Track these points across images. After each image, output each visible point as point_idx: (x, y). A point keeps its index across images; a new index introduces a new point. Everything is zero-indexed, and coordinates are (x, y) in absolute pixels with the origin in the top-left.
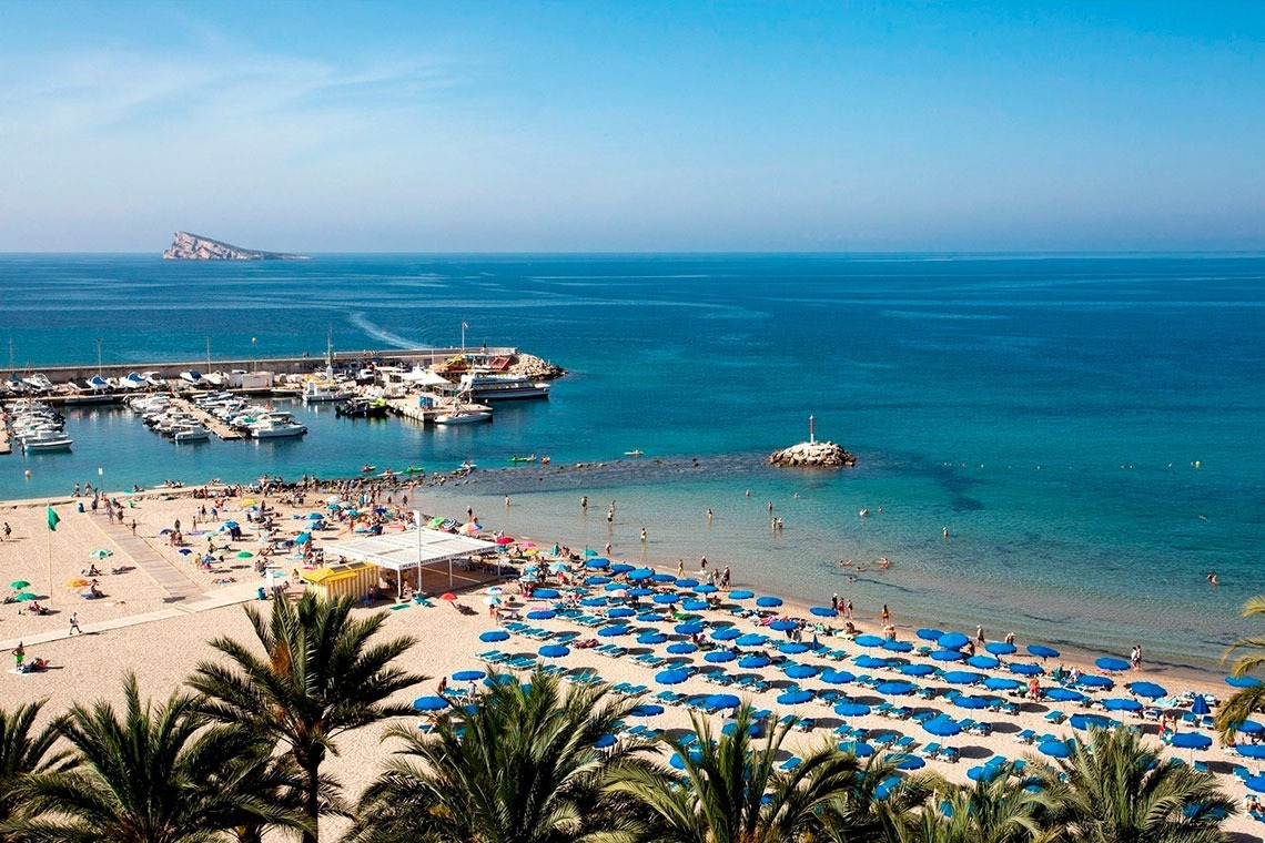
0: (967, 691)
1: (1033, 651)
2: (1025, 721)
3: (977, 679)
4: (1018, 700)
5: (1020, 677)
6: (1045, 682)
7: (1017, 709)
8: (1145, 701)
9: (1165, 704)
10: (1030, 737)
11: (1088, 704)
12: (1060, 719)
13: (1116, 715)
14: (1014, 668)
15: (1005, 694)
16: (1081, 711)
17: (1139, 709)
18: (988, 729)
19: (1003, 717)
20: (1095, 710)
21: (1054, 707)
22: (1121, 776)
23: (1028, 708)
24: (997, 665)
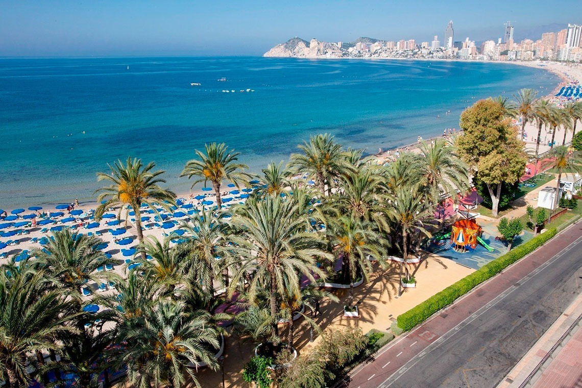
0: (6, 230)
1: (30, 209)
2: (33, 235)
3: (10, 225)
4: (29, 228)
5: (28, 220)
6: (37, 219)
7: (28, 232)
8: (75, 217)
9: (83, 216)
10: (35, 240)
11: (56, 223)
12: (46, 230)
13: (67, 224)
14: (25, 217)
15: (23, 227)
16: (54, 226)
17: (74, 220)
18: (18, 242)
19: (24, 236)
20: (59, 224)
21: (43, 227)
22: (66, 245)
23: (33, 230)
24: (18, 217)
